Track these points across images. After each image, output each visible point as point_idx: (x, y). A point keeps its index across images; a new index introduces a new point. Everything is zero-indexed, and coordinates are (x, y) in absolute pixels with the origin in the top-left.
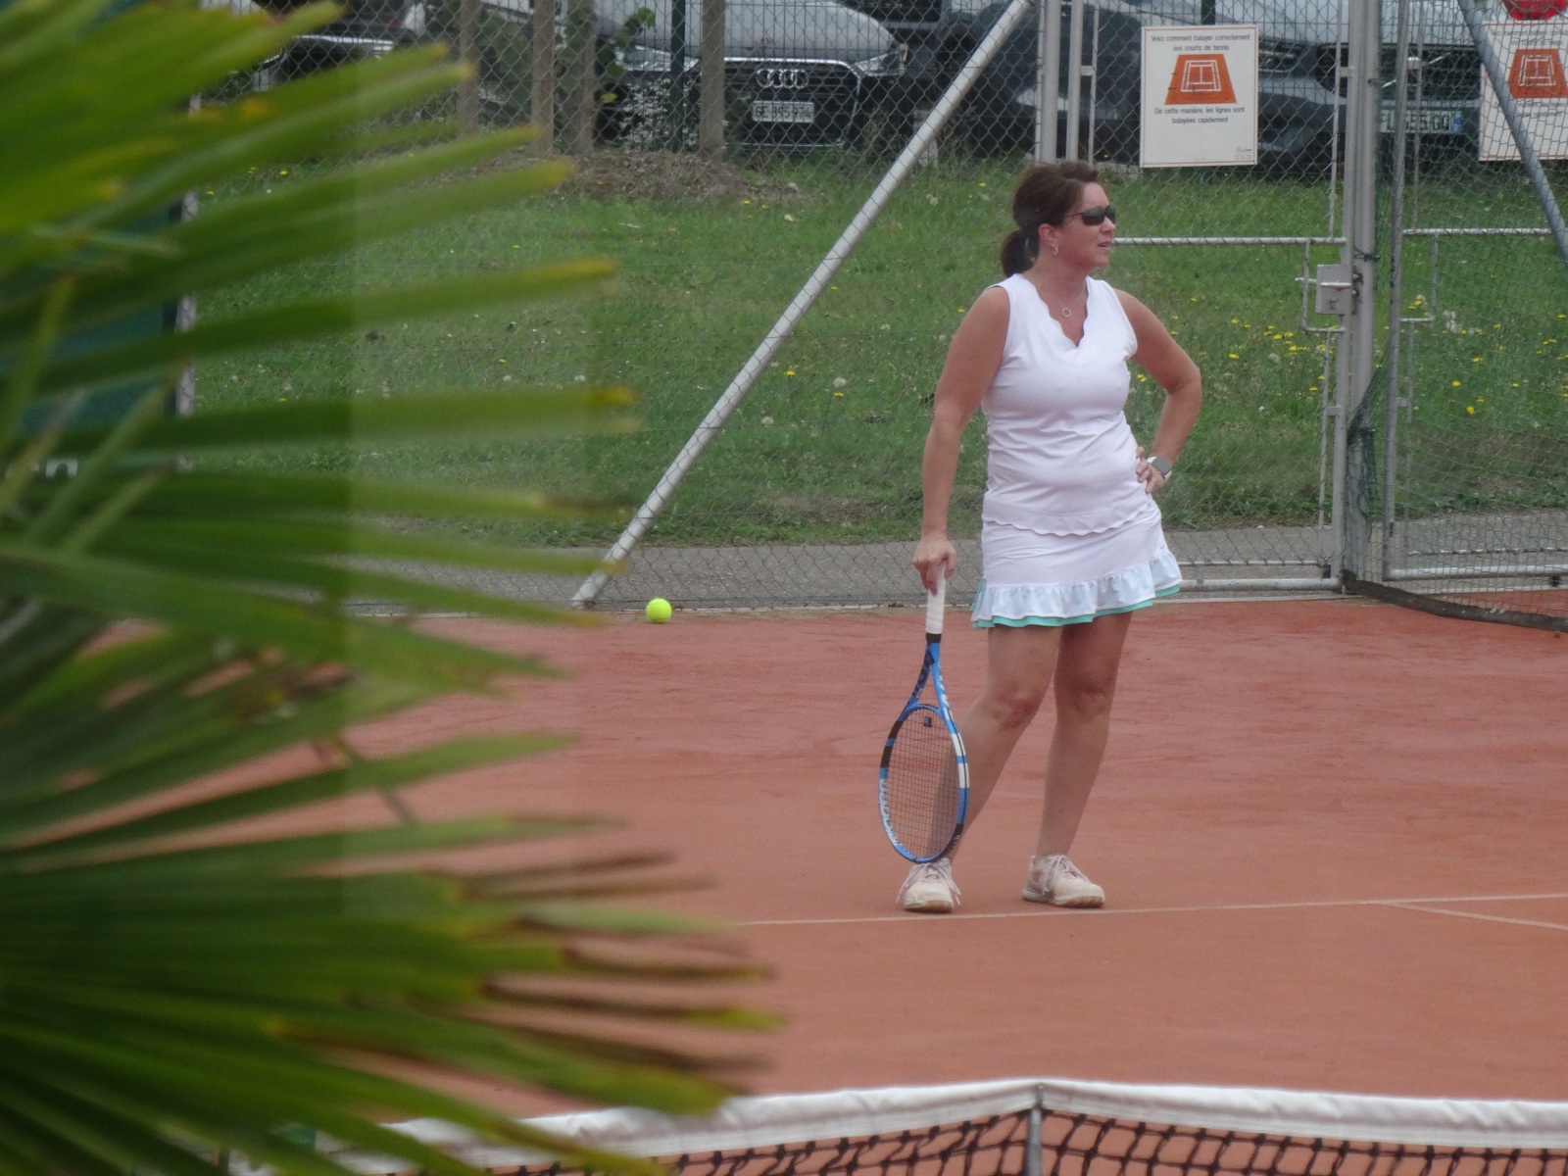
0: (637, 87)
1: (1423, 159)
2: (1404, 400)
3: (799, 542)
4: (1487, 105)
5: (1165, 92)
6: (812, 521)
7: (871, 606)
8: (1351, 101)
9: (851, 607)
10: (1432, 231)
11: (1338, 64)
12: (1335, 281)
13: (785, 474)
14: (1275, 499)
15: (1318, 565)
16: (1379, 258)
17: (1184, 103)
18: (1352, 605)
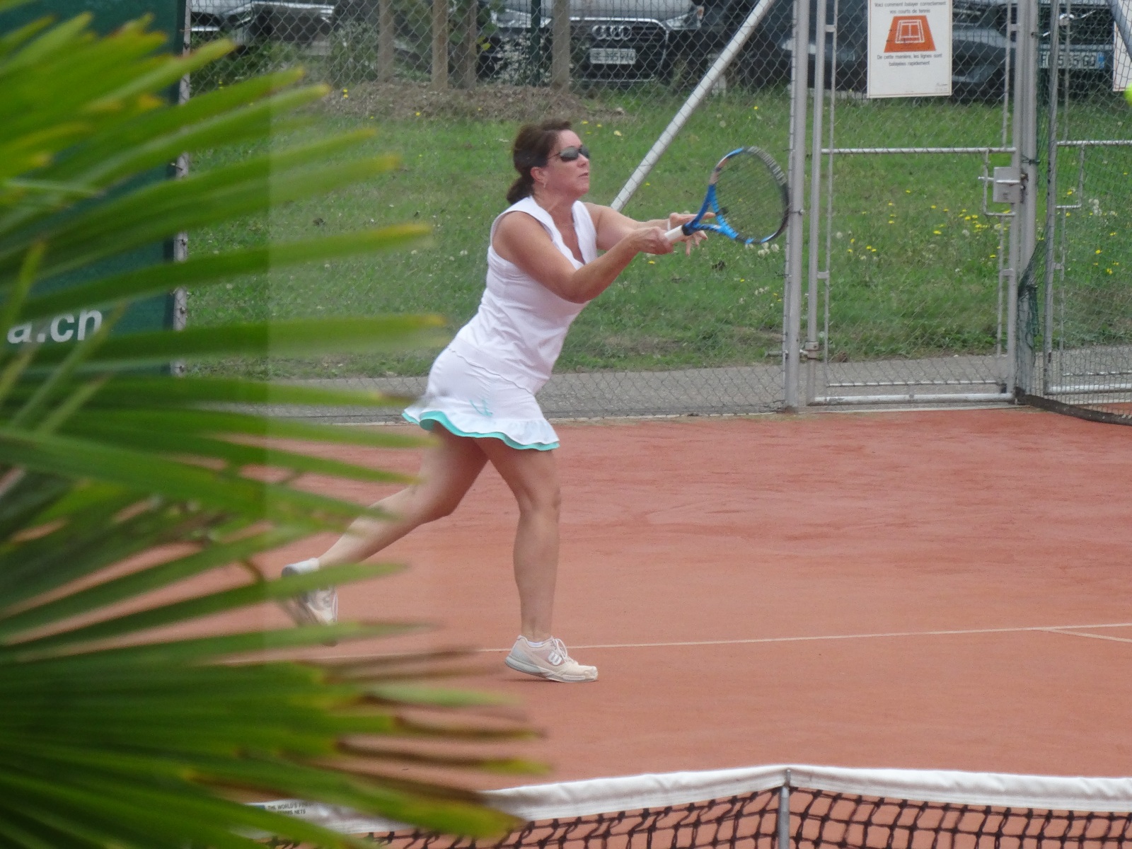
0: (507, 39)
1: (1072, 91)
2: (1059, 265)
3: (623, 369)
4: (1118, 51)
5: (885, 43)
6: (632, 354)
7: (674, 416)
8: (1019, 45)
9: (660, 416)
10: (1079, 142)
11: (1008, 22)
12: (1008, 179)
13: (613, 320)
14: (966, 336)
15: (996, 384)
16: (1039, 163)
17: (898, 51)
18: (1022, 412)
